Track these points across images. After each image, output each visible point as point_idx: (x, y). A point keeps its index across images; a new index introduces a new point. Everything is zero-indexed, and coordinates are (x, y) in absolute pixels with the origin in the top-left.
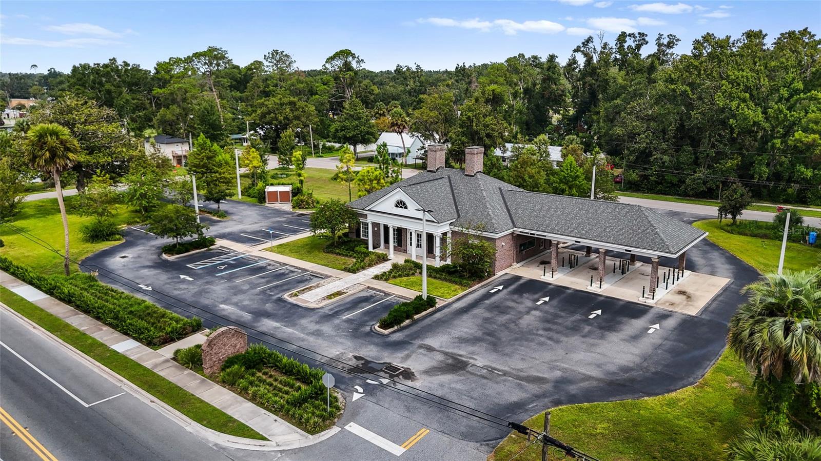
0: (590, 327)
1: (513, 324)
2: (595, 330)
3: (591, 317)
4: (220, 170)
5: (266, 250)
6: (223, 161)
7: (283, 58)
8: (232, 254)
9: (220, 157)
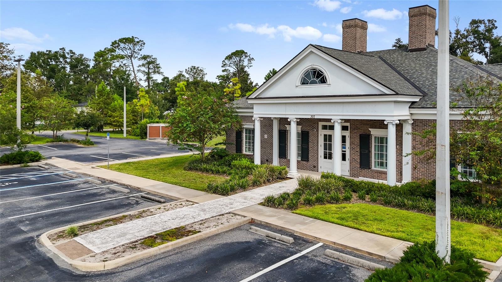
4: (114, 114)
5: (101, 167)
6: (118, 106)
7: (198, 72)
8: (49, 171)
9: (116, 102)
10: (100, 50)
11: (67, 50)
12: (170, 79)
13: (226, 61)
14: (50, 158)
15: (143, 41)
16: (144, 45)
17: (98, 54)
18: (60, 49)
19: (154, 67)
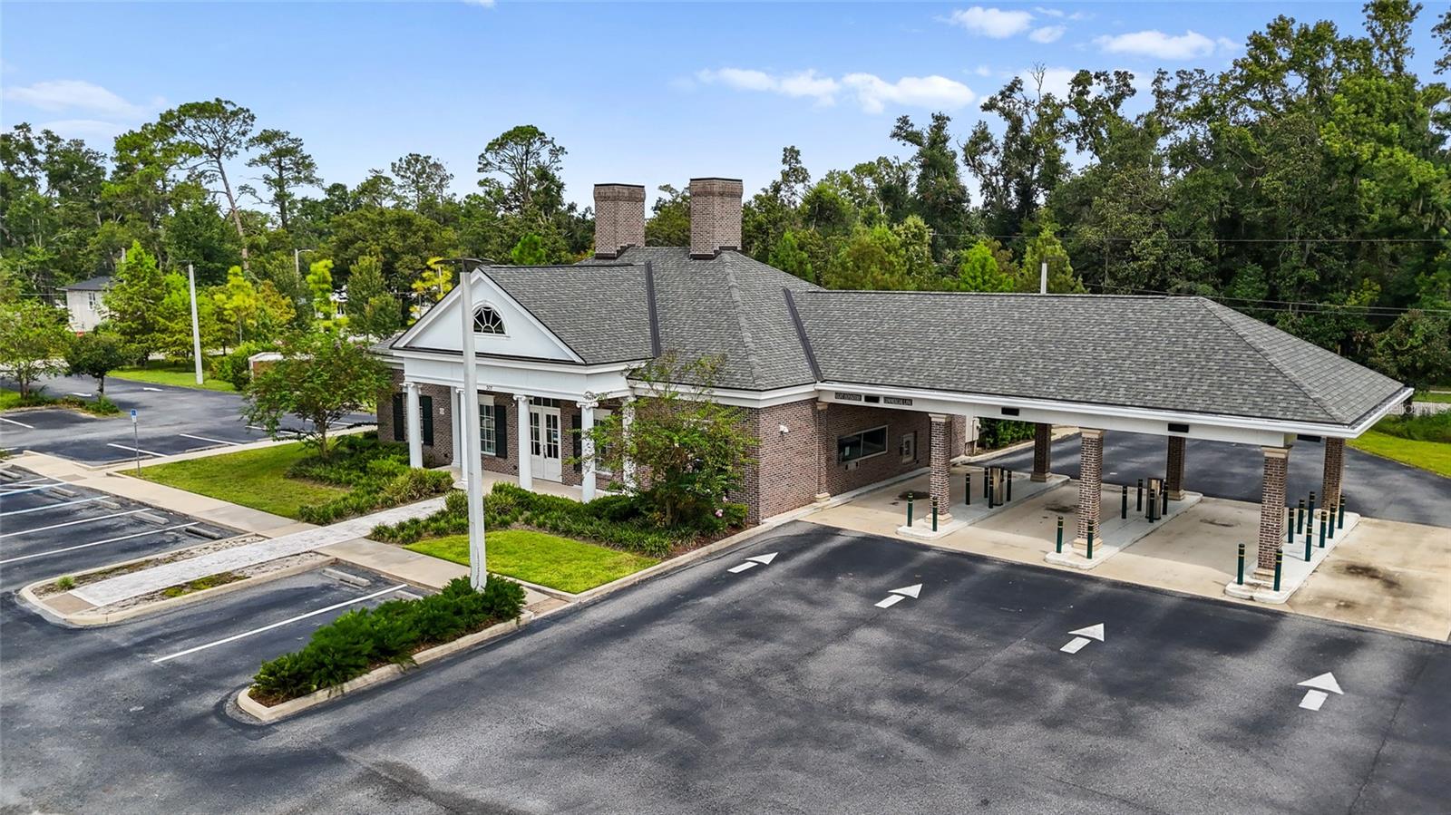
0: (1072, 687)
1: (783, 678)
2: (1093, 696)
3: (1073, 647)
4: (173, 324)
5: (127, 473)
6: (180, 304)
7: (428, 170)
8: (20, 484)
9: (175, 296)
10: (131, 131)
11: (36, 132)
12: (349, 190)
13: (488, 155)
14: (19, 451)
15: (248, 110)
16: (253, 120)
17: (125, 143)
18: (17, 128)
19: (297, 164)
